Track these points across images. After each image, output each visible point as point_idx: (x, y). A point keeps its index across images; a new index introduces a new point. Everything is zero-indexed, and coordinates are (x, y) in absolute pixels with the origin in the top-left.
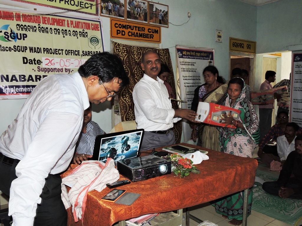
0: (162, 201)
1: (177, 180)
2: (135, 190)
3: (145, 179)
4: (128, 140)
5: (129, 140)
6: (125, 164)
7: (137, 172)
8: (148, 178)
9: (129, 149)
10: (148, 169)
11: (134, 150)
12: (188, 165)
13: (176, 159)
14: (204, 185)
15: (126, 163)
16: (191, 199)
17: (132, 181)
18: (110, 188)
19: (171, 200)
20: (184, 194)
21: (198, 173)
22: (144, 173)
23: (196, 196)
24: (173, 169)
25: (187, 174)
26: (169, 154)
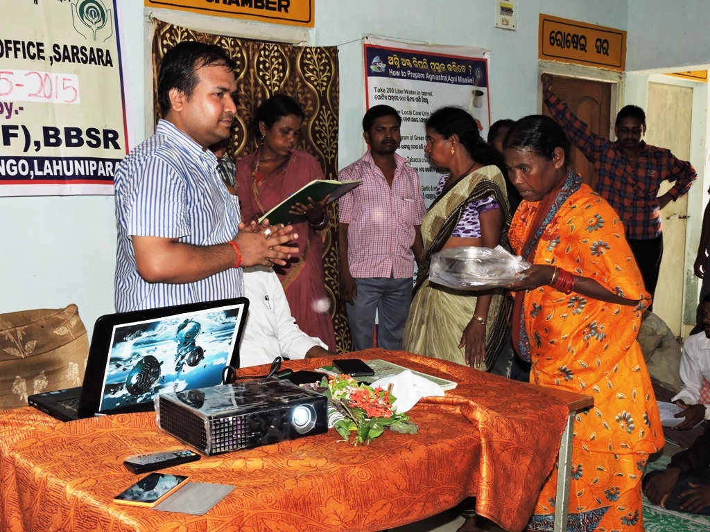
0: (296, 505)
1: (345, 451)
2: (218, 475)
3: (243, 447)
4: (198, 331)
5: (201, 332)
6: (188, 404)
7: (220, 424)
8: (253, 444)
9: (199, 360)
10: (253, 417)
11: (214, 364)
12: (381, 408)
13: (345, 394)
14: (428, 463)
15: (188, 401)
16: (389, 506)
17: (205, 454)
18: (137, 474)
19: (323, 502)
20: (368, 489)
21: (411, 433)
22: (241, 430)
23: (405, 496)
24: (334, 421)
25: (374, 434)
26: (324, 378)
